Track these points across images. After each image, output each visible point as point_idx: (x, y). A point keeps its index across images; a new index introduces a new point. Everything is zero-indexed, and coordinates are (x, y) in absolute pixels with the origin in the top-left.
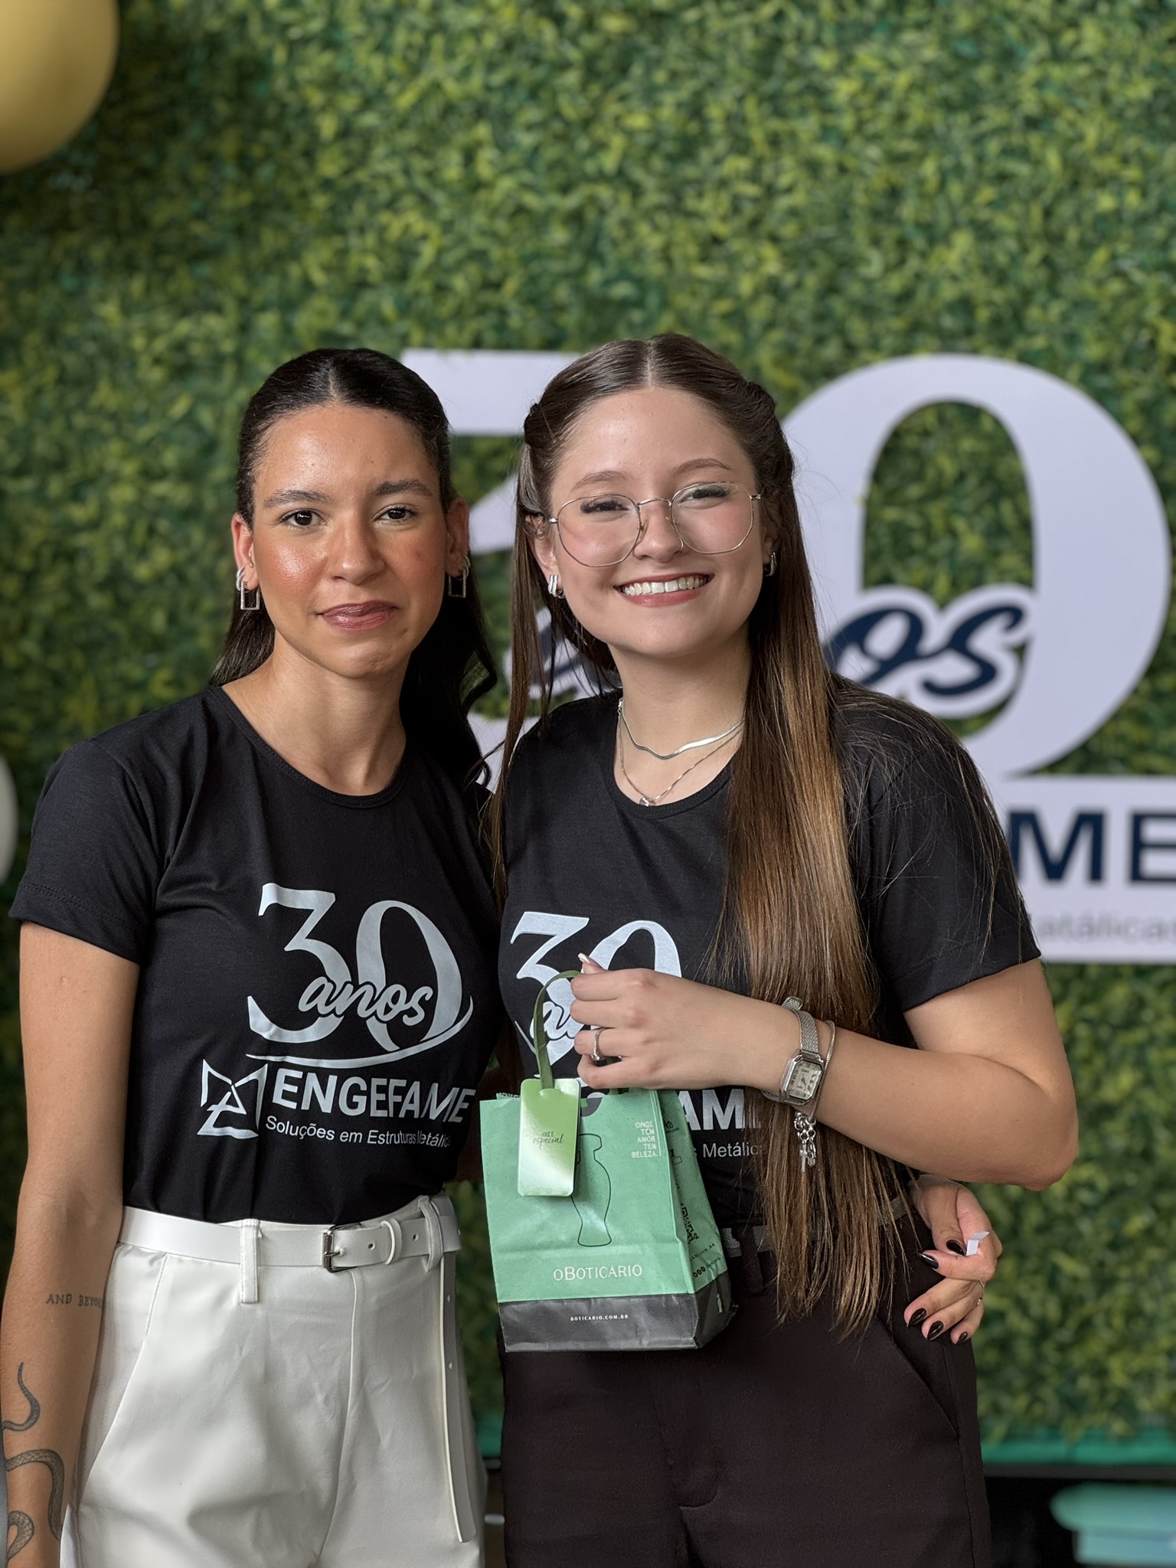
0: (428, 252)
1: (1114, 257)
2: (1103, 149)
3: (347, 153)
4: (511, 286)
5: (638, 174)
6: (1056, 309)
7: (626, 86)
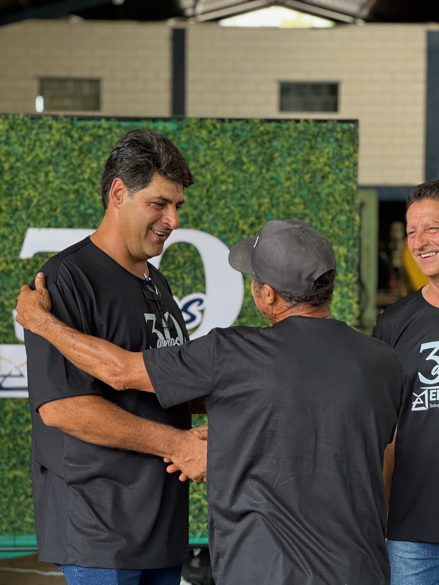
0: (35, 201)
1: (226, 203)
2: (223, 173)
3: (12, 174)
4: (59, 210)
5: (94, 179)
6: (211, 216)
7: (90, 156)
